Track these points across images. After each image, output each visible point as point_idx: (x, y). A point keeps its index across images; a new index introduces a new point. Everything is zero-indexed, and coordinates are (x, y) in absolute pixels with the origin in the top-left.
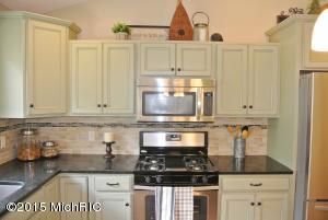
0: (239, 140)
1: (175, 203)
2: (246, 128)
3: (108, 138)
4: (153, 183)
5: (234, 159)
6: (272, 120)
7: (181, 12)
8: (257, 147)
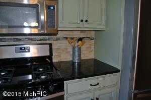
0: (76, 49)
2: (80, 39)
5: (73, 63)
8: (88, 53)
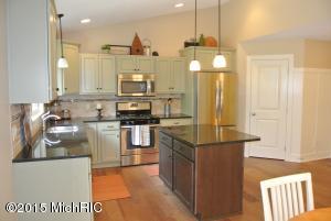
0: (167, 105)
1: (142, 133)
2: (170, 99)
3: (99, 106)
4: (131, 124)
6: (183, 95)
7: (137, 39)
8: (176, 109)
